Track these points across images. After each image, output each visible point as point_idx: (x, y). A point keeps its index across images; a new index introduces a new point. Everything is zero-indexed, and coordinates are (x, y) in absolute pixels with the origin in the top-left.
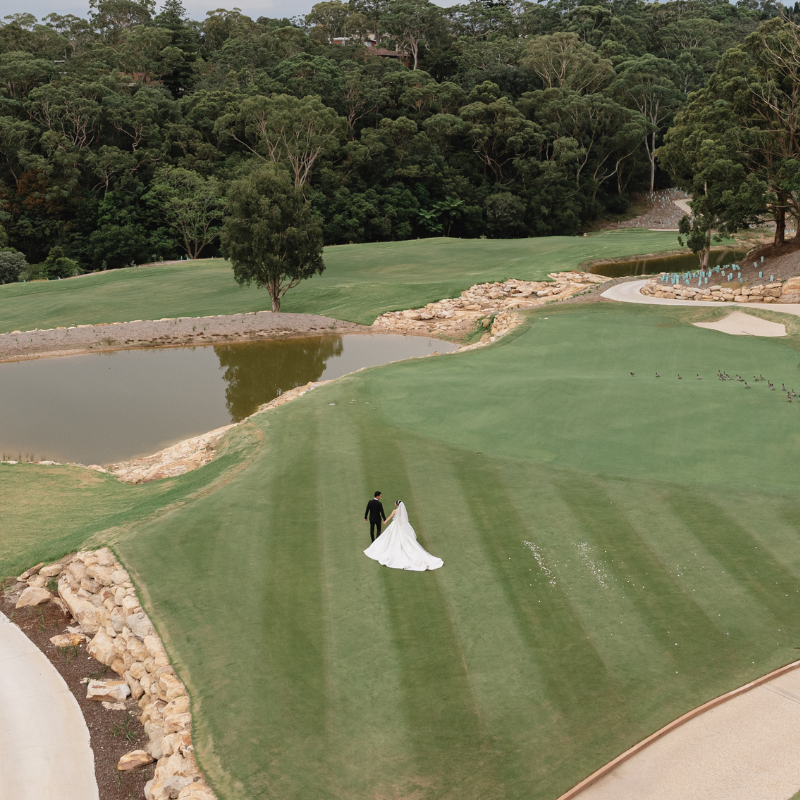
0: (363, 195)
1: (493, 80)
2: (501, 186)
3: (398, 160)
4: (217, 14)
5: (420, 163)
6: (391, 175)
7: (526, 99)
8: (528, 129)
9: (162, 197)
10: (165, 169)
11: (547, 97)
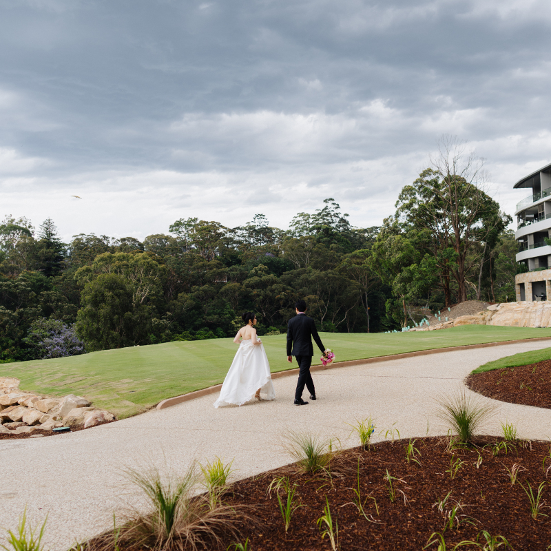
0: (181, 335)
1: (265, 264)
2: (273, 328)
3: (204, 313)
4: (80, 237)
5: (219, 314)
6: (199, 323)
7: (286, 275)
8: (288, 291)
9: (36, 339)
10: (40, 321)
11: (299, 274)
